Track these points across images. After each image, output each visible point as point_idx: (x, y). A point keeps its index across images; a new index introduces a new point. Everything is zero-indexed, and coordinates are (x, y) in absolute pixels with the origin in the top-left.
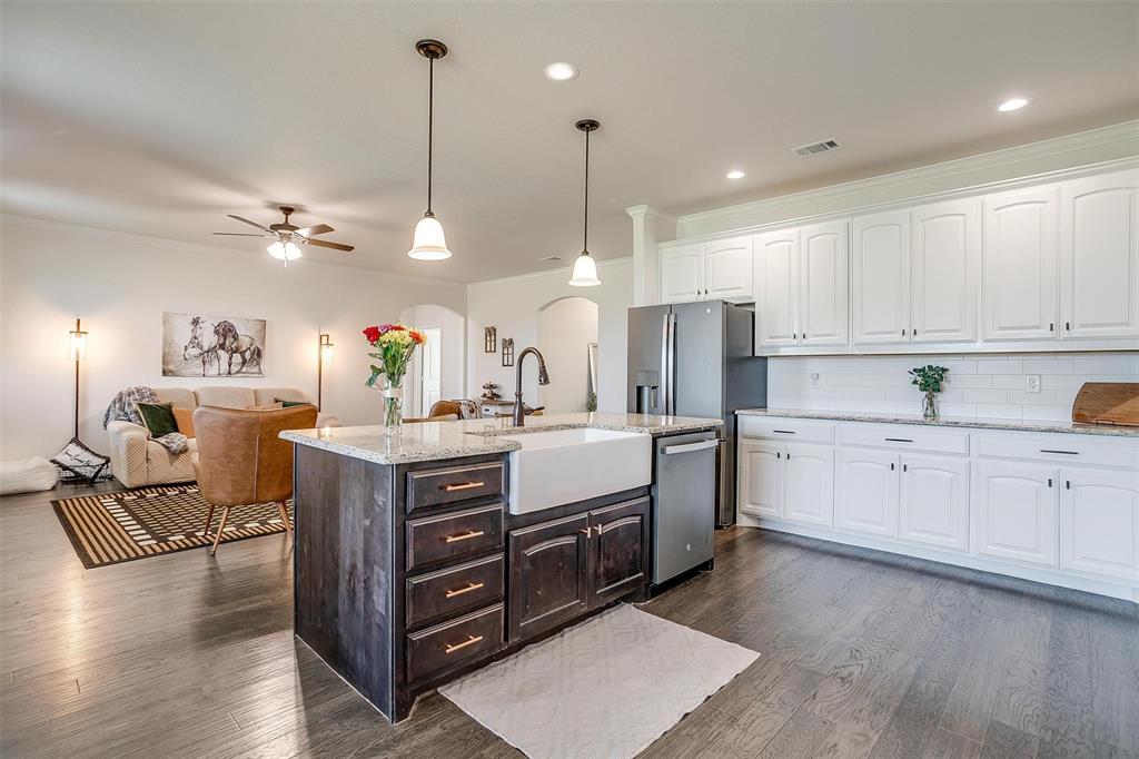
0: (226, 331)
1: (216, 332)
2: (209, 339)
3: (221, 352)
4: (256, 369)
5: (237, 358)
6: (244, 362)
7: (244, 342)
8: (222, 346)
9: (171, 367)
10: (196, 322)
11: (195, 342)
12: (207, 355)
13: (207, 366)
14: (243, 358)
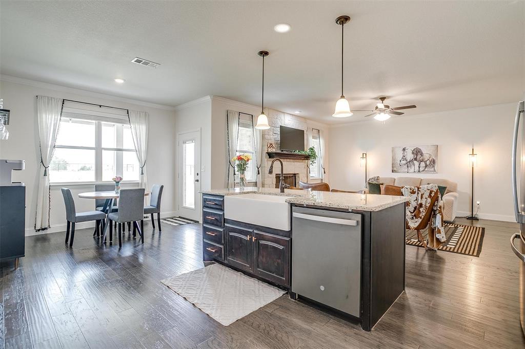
0: (417, 152)
1: (413, 153)
2: (410, 156)
3: (415, 162)
4: (432, 169)
5: (423, 164)
6: (426, 166)
7: (426, 157)
8: (416, 159)
9: (395, 169)
10: (404, 150)
11: (404, 158)
12: (409, 163)
13: (409, 168)
14: (426, 164)
